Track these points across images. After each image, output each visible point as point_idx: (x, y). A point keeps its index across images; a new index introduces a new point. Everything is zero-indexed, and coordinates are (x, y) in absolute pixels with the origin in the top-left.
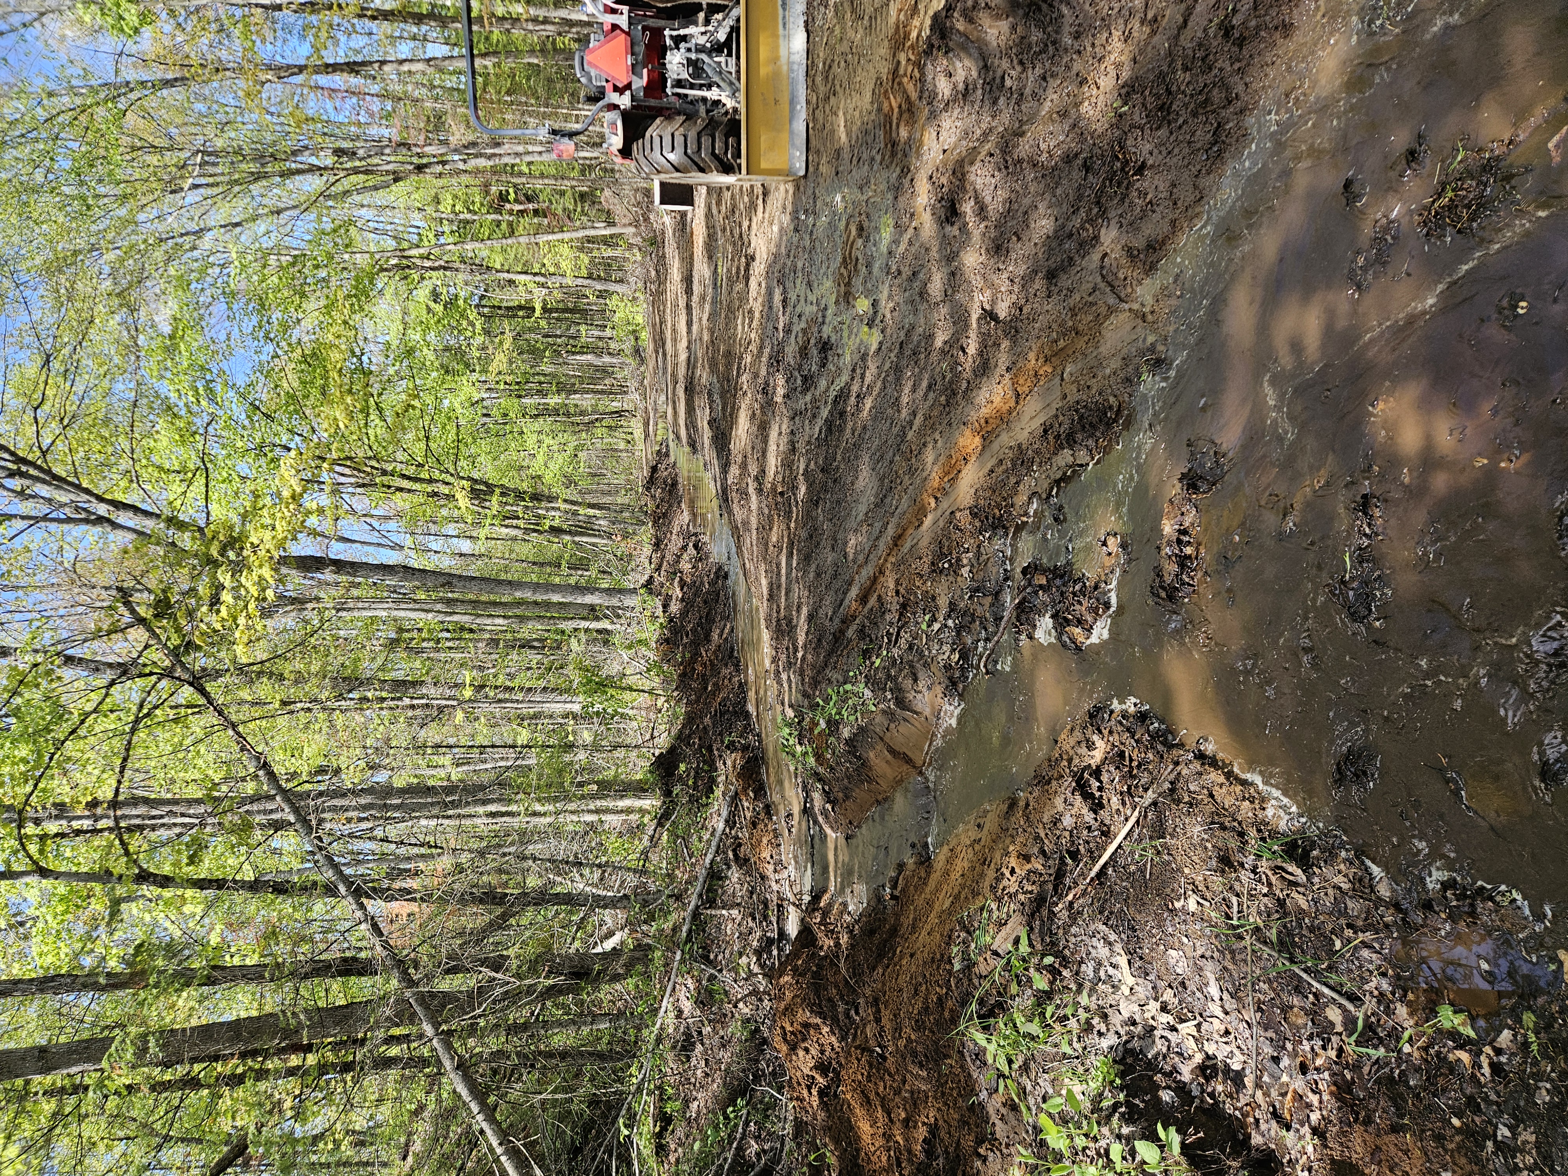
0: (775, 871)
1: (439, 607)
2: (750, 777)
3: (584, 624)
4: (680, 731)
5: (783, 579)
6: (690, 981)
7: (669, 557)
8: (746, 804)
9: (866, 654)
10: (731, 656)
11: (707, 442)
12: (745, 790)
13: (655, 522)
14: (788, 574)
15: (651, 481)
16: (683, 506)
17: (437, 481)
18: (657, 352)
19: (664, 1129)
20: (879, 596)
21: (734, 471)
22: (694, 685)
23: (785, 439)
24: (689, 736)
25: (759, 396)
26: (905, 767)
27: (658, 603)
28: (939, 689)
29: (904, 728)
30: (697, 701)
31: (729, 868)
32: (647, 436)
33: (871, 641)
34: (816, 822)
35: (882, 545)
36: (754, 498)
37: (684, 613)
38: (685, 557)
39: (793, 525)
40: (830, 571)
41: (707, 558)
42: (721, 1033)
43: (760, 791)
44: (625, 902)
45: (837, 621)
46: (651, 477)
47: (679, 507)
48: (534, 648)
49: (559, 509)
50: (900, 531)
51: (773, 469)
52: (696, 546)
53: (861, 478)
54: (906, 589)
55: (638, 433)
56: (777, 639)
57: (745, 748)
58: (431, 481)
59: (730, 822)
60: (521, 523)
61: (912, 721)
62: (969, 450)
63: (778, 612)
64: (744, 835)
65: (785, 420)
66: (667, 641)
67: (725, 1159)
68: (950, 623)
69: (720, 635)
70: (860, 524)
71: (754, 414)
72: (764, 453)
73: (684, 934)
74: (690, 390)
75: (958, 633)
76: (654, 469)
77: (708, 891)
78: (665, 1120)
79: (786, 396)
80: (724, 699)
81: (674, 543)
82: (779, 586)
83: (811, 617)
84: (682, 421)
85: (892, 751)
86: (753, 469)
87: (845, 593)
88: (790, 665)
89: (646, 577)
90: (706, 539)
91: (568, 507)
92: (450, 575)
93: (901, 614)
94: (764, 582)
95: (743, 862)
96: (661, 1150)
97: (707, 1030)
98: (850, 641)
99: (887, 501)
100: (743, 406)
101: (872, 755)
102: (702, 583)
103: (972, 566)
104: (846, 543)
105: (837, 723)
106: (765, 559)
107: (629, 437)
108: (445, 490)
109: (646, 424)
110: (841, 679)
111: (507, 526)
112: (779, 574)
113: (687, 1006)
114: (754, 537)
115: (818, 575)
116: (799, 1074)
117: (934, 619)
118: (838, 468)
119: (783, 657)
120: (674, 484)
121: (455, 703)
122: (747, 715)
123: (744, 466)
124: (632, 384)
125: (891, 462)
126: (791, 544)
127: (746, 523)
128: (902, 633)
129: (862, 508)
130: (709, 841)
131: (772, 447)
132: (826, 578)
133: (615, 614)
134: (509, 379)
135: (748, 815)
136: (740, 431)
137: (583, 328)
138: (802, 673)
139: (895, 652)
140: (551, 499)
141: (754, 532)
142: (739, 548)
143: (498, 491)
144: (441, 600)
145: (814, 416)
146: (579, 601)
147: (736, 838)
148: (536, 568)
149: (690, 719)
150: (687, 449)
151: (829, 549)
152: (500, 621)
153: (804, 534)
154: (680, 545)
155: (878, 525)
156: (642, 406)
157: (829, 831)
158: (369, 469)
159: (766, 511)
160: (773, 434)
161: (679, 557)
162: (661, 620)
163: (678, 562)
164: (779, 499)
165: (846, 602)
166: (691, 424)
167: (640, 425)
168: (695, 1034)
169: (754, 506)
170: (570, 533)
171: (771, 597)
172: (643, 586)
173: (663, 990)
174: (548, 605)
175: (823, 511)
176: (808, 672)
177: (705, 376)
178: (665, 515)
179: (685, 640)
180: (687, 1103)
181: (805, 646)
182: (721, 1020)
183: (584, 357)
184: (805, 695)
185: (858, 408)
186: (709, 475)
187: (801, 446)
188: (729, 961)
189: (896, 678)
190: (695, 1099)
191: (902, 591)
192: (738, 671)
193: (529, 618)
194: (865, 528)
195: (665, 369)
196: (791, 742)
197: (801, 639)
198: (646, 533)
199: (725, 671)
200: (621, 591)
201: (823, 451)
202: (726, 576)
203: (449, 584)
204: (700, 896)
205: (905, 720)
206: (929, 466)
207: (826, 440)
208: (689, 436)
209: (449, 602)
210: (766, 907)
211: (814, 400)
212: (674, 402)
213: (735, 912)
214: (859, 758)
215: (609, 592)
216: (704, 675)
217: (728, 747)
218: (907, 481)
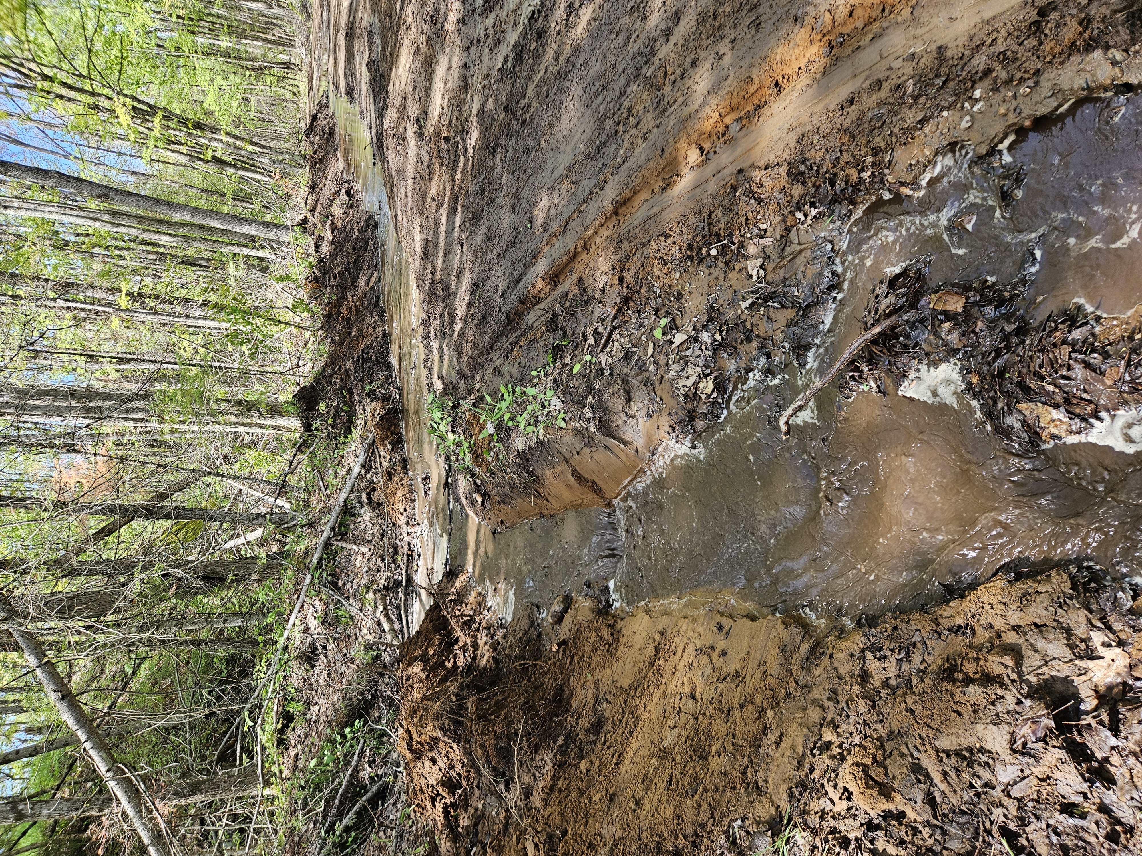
0: (408, 524)
1: (105, 217)
2: (389, 429)
3: (246, 251)
4: (324, 368)
5: (442, 238)
6: (317, 603)
7: (323, 201)
8: (383, 453)
9: (557, 351)
10: (376, 305)
11: (364, 87)
12: (382, 440)
13: (312, 167)
14: (449, 233)
15: (311, 129)
16: (339, 154)
17: (100, 95)
18: (322, 6)
19: (285, 726)
20: (580, 280)
21: (391, 114)
22: (339, 327)
23: (455, 73)
24: (331, 376)
25: (426, 27)
26: (590, 496)
27: (311, 241)
28: (665, 422)
29: (601, 456)
30: (341, 344)
31: (362, 506)
32: (311, 89)
33: (565, 335)
34: (457, 500)
35: (592, 209)
36: (412, 142)
37: (334, 255)
38: (337, 201)
39: (458, 176)
40: (508, 236)
41: (358, 205)
42: (344, 650)
43: (398, 443)
44: (261, 520)
45: (513, 299)
46: (311, 124)
47: (335, 154)
48: (200, 266)
49: (221, 140)
50: (627, 193)
51: (438, 109)
52: (348, 193)
53: (565, 119)
54: (636, 277)
55: (303, 87)
56: (430, 302)
57: (386, 399)
58: (93, 94)
59: (367, 466)
60: (184, 149)
61: (616, 450)
62: (790, 70)
63: (433, 273)
64: (380, 480)
65: (457, 52)
66: (316, 279)
67: (340, 783)
68: (706, 337)
69: (367, 283)
70: (559, 181)
71: (418, 49)
72: (427, 92)
73: (315, 561)
74: (350, 36)
75: (715, 351)
76: (314, 118)
77: (340, 525)
78: (287, 718)
79: (462, 21)
80: (367, 347)
81: (328, 188)
82: (436, 245)
83: (475, 287)
84: (341, 72)
85: (578, 477)
86: (413, 111)
87: (527, 267)
88: (442, 335)
89: (302, 217)
90: (358, 187)
91: (231, 141)
92: (107, 187)
93: (619, 310)
94: (418, 238)
95: (376, 506)
96: (281, 743)
97: (331, 646)
98: (529, 329)
99: (610, 149)
100: (406, 42)
101: (548, 473)
102: (352, 229)
103: (767, 257)
104: (534, 203)
105: (509, 430)
106: (421, 212)
107: (295, 89)
108: (107, 104)
109: (311, 78)
110: (516, 374)
111: (173, 151)
112: (436, 231)
113: (314, 624)
114: (410, 187)
115: (489, 239)
116: (423, 781)
117: (673, 327)
118: (528, 106)
119: (436, 324)
120: (332, 133)
121: (110, 310)
122: (389, 366)
123: (403, 109)
124: (299, 39)
125: (622, 94)
126: (455, 198)
127: (401, 172)
128: (616, 335)
129: (564, 160)
130: (344, 479)
131: (438, 84)
132: (499, 244)
133: (274, 245)
134: (181, 13)
135: (385, 464)
136: (400, 71)
138: (459, 349)
139: (604, 359)
140: (214, 130)
141: (411, 182)
142: (391, 198)
143: (160, 113)
144: (106, 212)
145: (497, 43)
146: (237, 229)
147: (371, 482)
148: (204, 195)
149: (333, 359)
150: (345, 98)
151: (508, 207)
152: (167, 238)
153: (474, 188)
154: (333, 191)
155: (586, 184)
156: (307, 60)
157: (471, 513)
158: (26, 71)
159: (426, 158)
160: (440, 70)
161: (332, 201)
162: (311, 259)
163: (330, 206)
164: (443, 145)
165: (529, 278)
166: (351, 73)
167: (305, 79)
168: (320, 648)
169: (412, 152)
170: (234, 166)
171: (425, 255)
172: (299, 224)
173: (292, 604)
174: (212, 230)
175: (503, 161)
176: (467, 350)
177: (366, 18)
178: (321, 161)
179: (333, 282)
180: (308, 705)
181: (465, 320)
182: (347, 639)
184: (462, 375)
185: (568, 23)
186: (365, 123)
187: (476, 82)
188: (357, 591)
189: (600, 393)
190: (316, 704)
191: (628, 278)
192: (382, 321)
193: (194, 239)
194: (565, 186)
195: (328, 21)
196: (442, 428)
197: (461, 310)
198: (304, 176)
199: (370, 320)
200: (277, 226)
201: (506, 87)
202: (376, 226)
203: (106, 196)
204: (333, 529)
205: (606, 447)
206: (698, 98)
207: (512, 72)
208: (348, 84)
209: (115, 214)
210: (396, 552)
211: (499, 23)
212: (335, 53)
213: (365, 549)
214: (531, 473)
215: (267, 225)
216: (349, 319)
217: (368, 395)
218: (648, 121)
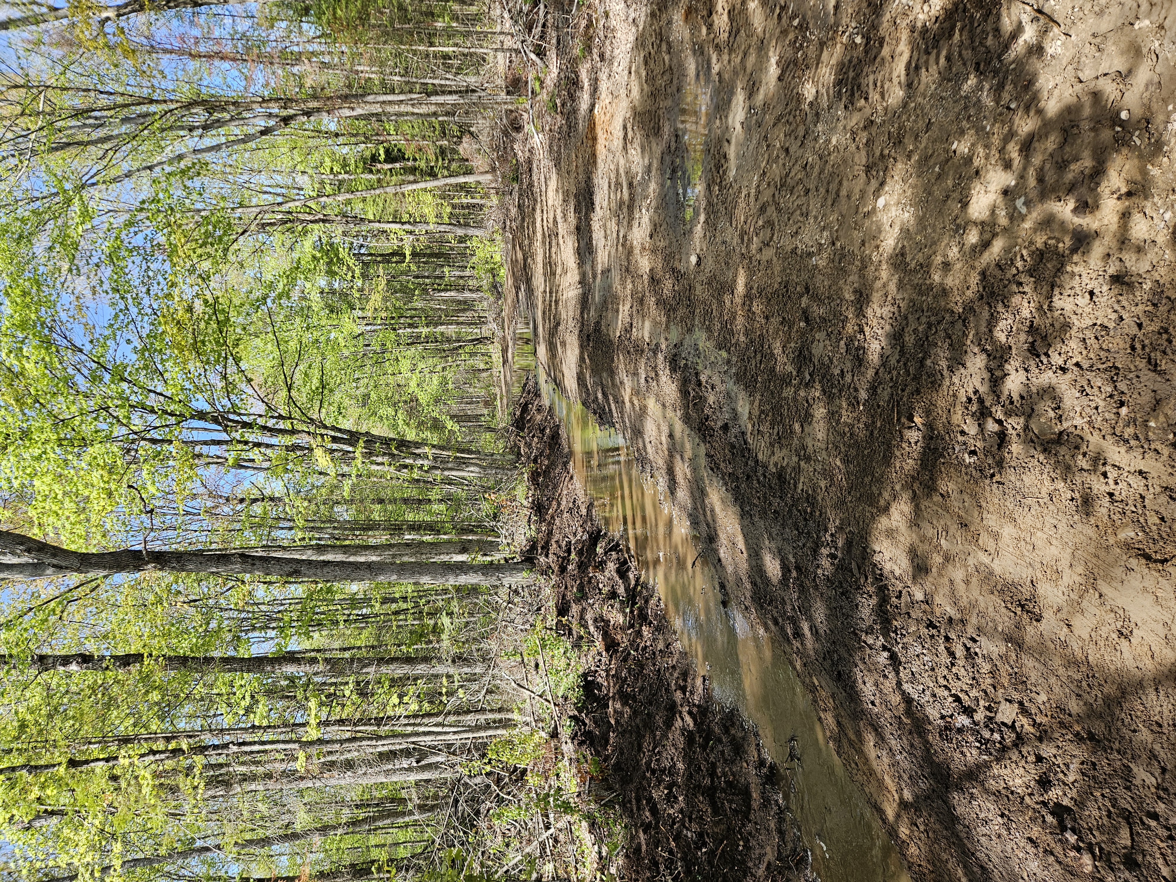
15: (521, 422)
18: (518, 288)
32: (506, 361)
46: (521, 417)
47: (565, 469)
55: (497, 357)
109: (505, 351)
134: (384, 315)
137: (446, 269)
156: (500, 334)
167: (498, 351)
178: (546, 473)
183: (448, 294)
